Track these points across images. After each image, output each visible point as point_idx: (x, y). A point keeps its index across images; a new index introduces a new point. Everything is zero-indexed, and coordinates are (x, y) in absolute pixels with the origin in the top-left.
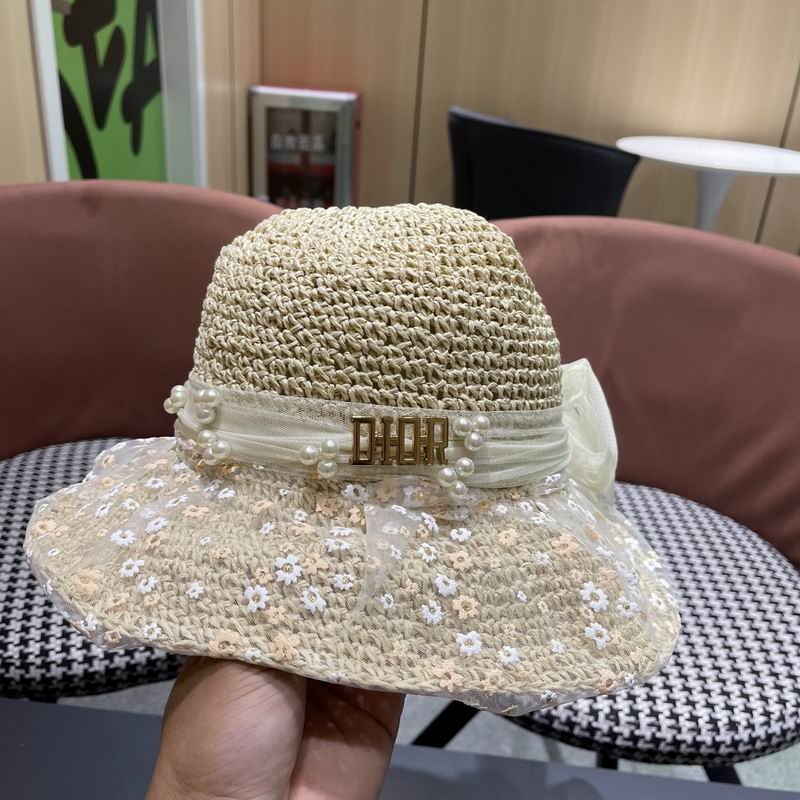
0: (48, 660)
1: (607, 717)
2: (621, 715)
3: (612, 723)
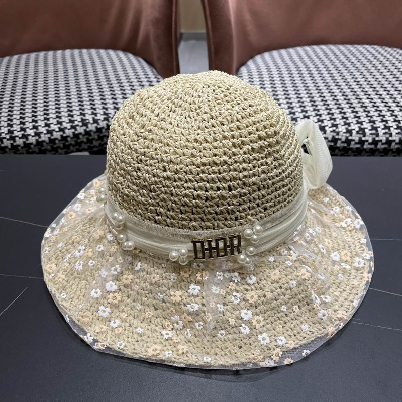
0: (13, 135)
1: (358, 132)
2: (366, 130)
3: (361, 136)
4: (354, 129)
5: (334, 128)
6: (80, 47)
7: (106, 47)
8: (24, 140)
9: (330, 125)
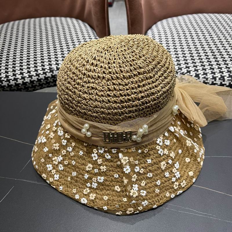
4: (218, 77)
5: (205, 76)
6: (50, 16)
7: (66, 16)
8: (15, 82)
9: (202, 74)
